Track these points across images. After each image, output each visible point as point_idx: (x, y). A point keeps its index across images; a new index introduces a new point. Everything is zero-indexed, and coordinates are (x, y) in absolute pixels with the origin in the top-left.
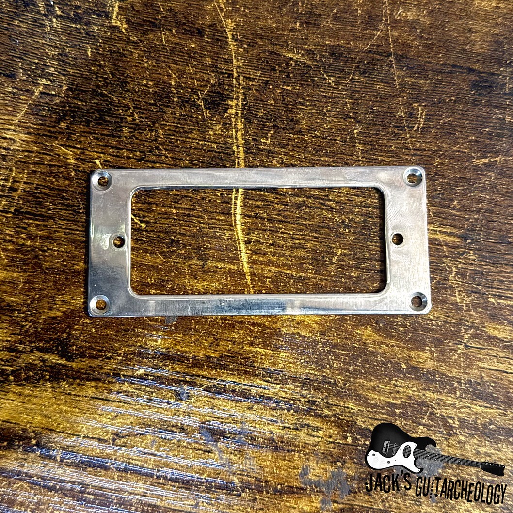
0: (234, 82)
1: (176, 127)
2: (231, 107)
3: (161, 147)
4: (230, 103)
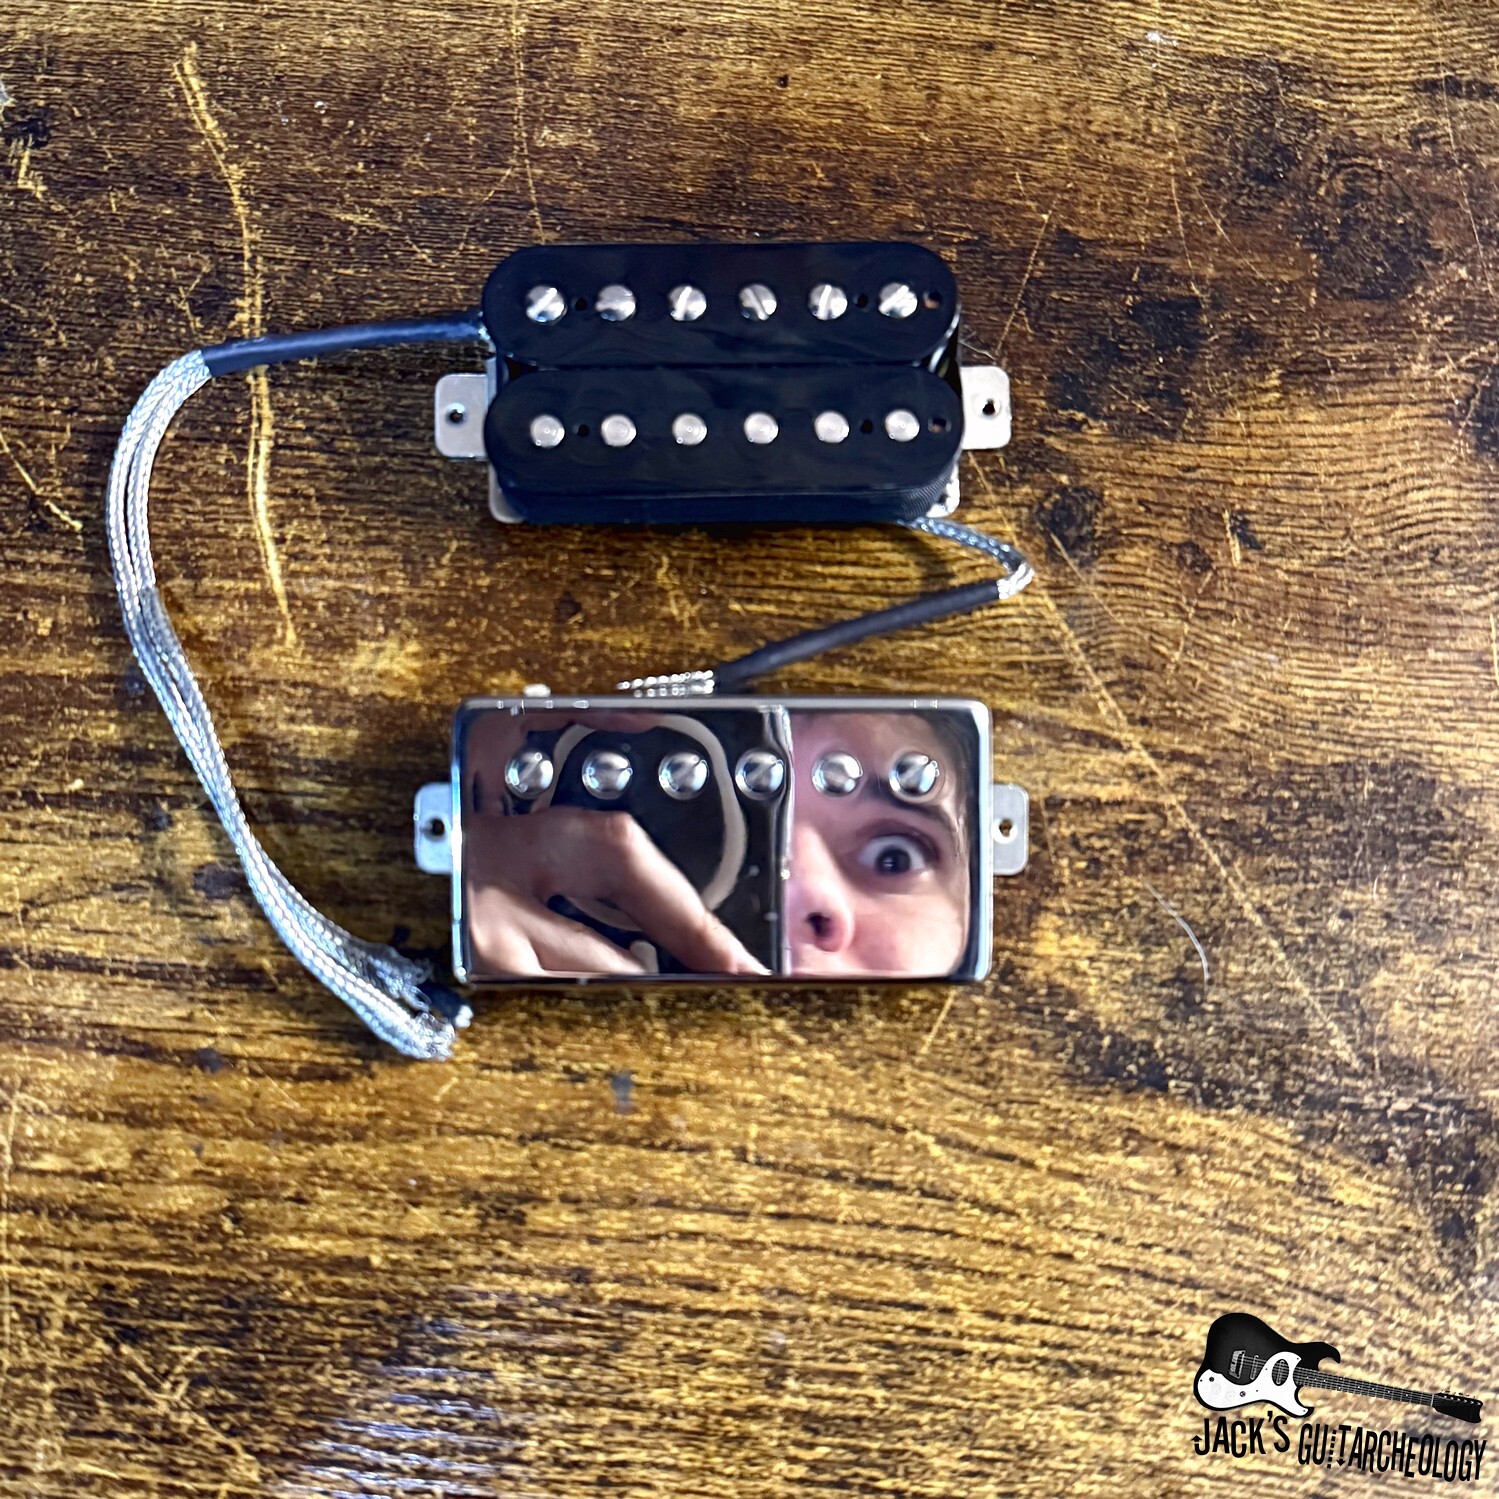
0: (246, 267)
1: (139, 350)
2: (242, 310)
3: (110, 387)
4: (239, 302)
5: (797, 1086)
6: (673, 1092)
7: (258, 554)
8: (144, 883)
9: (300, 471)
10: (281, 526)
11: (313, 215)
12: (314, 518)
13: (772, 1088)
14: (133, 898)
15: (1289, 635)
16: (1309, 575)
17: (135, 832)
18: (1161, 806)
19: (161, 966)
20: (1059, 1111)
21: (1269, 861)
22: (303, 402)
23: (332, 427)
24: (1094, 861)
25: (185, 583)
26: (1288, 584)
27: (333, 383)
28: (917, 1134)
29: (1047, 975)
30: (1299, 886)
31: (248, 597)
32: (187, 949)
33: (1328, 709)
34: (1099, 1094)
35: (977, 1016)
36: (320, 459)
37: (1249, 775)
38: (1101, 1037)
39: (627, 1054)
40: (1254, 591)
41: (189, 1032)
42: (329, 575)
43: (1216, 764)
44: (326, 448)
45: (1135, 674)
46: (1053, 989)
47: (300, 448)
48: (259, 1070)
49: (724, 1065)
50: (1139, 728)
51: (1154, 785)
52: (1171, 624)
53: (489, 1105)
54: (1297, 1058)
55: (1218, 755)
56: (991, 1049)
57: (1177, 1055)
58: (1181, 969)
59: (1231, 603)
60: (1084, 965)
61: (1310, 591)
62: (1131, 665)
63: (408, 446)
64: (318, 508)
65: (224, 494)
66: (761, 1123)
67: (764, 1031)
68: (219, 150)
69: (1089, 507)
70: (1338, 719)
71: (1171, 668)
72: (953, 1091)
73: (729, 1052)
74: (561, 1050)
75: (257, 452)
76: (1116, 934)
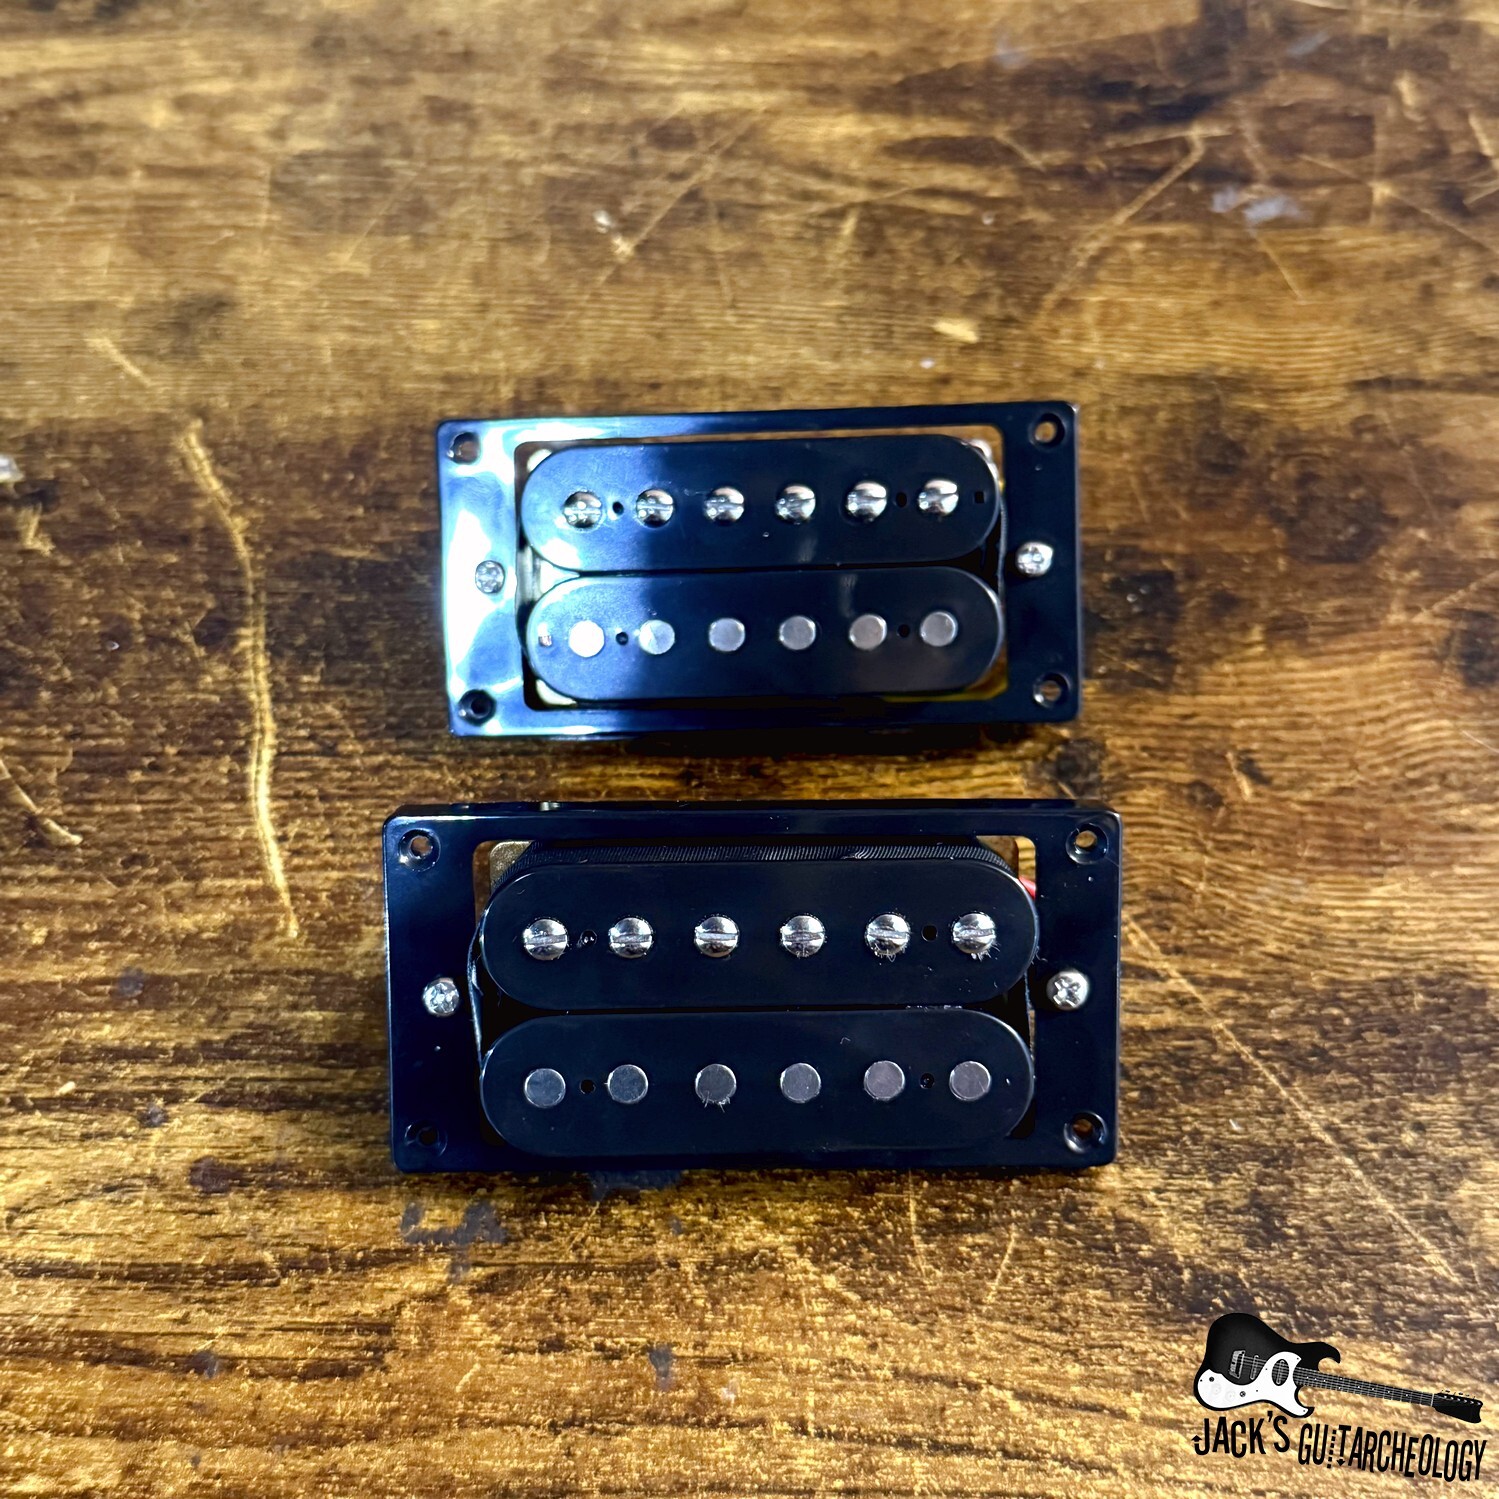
3: (113, 713)
4: (242, 631)
5: (855, 1347)
6: (720, 1363)
7: (260, 853)
8: (138, 1182)
9: (303, 774)
10: (283, 824)
11: (314, 554)
12: (317, 815)
13: (828, 1351)
14: (125, 1198)
15: (1312, 860)
16: (1320, 804)
17: (129, 1131)
18: (1209, 1031)
19: (154, 1266)
20: (1145, 1353)
21: (1328, 1079)
22: (305, 713)
23: (334, 733)
24: (1147, 1090)
25: (186, 885)
26: (1301, 814)
27: (335, 694)
28: (993, 1389)
29: (1113, 1210)
30: (1366, 1101)
31: (249, 894)
32: (184, 1247)
33: (1363, 927)
34: (1186, 1332)
35: (1043, 1258)
36: (323, 762)
37: (1294, 995)
38: (1179, 1271)
39: (665, 1326)
40: (1270, 822)
41: (183, 1334)
42: (333, 867)
43: (1259, 987)
44: (330, 751)
45: (1162, 906)
46: (1121, 1222)
47: (303, 753)
48: (262, 1371)
49: (773, 1330)
50: (1174, 957)
51: (1199, 1011)
52: (1190, 857)
53: (515, 1392)
54: (1392, 1279)
55: (1261, 978)
56: (1063, 1292)
57: (1266, 1286)
58: (1256, 1193)
59: (1249, 834)
60: (1151, 1197)
61: (1326, 819)
62: (1159, 898)
63: (411, 744)
64: (320, 806)
65: (227, 800)
66: (817, 1390)
67: (814, 1290)
68: (224, 506)
69: (1093, 756)
70: (1375, 936)
71: (1197, 898)
72: (1026, 1340)
73: (777, 1315)
74: (592, 1326)
75: (259, 761)
76: (1180, 1163)
